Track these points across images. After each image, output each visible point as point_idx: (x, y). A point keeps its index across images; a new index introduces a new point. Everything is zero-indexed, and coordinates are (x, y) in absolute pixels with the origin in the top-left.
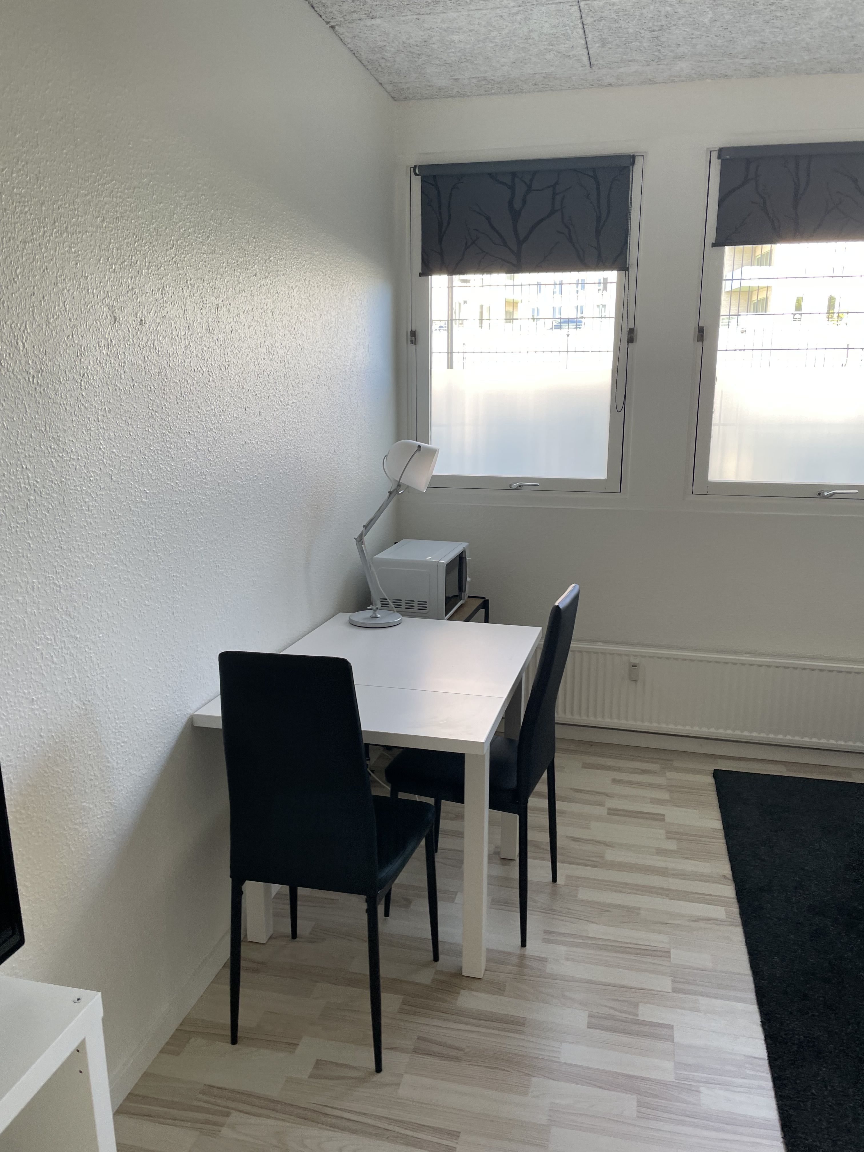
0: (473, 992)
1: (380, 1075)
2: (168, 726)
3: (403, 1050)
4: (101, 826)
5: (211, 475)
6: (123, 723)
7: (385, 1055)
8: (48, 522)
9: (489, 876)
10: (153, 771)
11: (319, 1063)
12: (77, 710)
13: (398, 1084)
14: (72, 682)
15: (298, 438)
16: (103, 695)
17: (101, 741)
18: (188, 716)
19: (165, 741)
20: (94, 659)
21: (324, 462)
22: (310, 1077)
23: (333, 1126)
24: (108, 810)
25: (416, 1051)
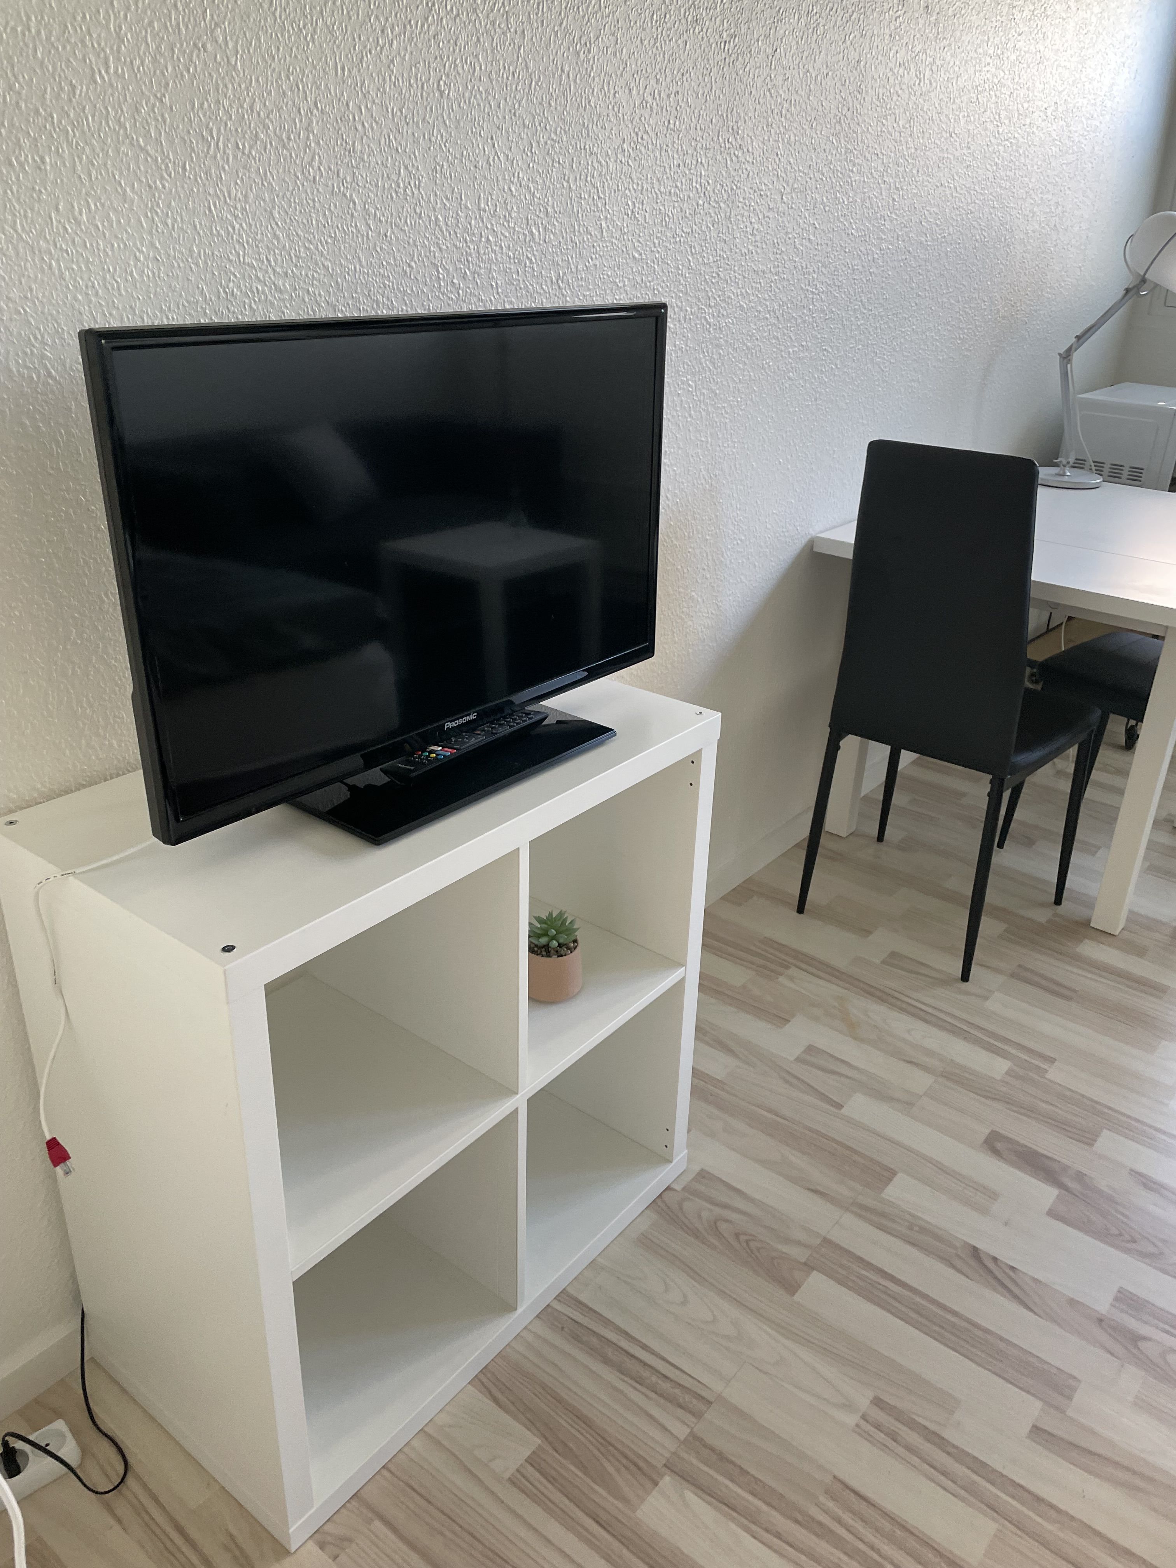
0: (1102, 945)
1: (965, 984)
2: (787, 540)
3: (998, 971)
4: (704, 627)
5: (891, 221)
6: (744, 517)
7: (974, 969)
8: (710, 239)
9: (1150, 841)
10: (763, 587)
11: (893, 954)
12: (703, 481)
13: (987, 998)
14: (704, 445)
15: (1010, 193)
16: (730, 475)
17: (720, 529)
18: (809, 537)
19: (781, 557)
20: (728, 427)
21: (1038, 238)
22: (883, 962)
23: (902, 1010)
24: (714, 612)
25: (1013, 975)
